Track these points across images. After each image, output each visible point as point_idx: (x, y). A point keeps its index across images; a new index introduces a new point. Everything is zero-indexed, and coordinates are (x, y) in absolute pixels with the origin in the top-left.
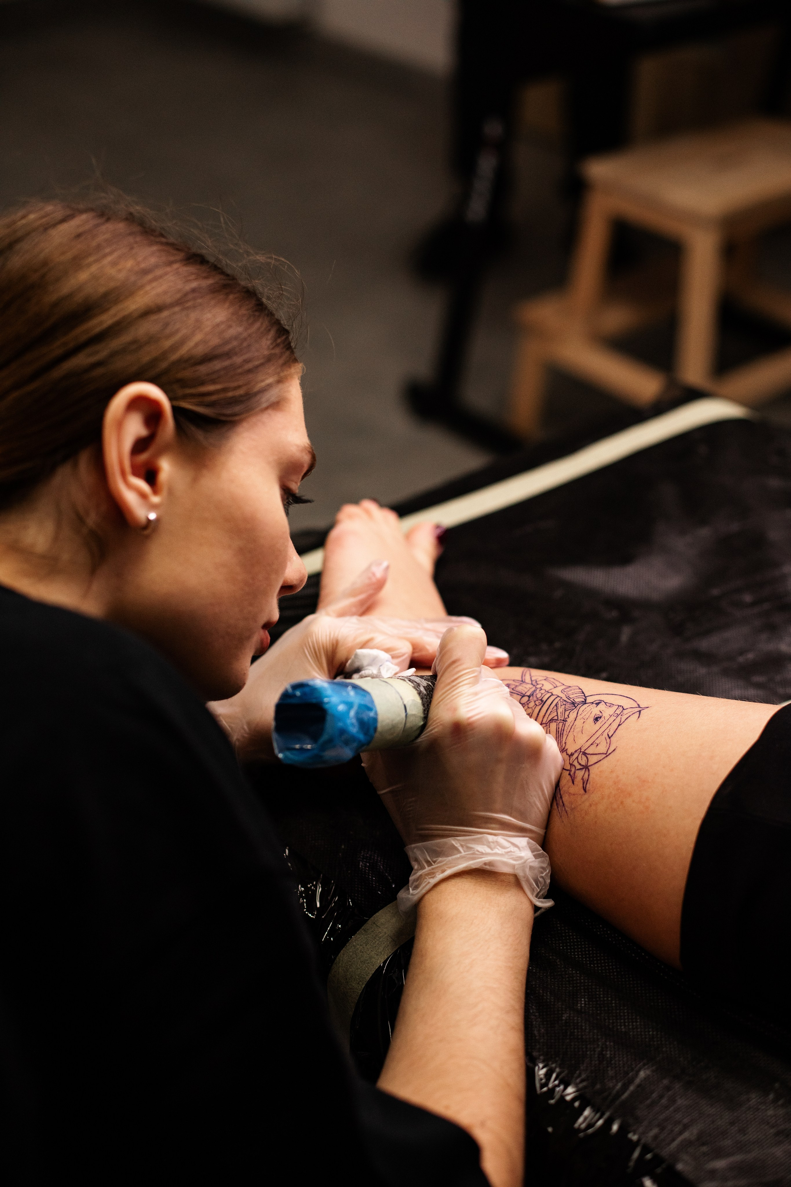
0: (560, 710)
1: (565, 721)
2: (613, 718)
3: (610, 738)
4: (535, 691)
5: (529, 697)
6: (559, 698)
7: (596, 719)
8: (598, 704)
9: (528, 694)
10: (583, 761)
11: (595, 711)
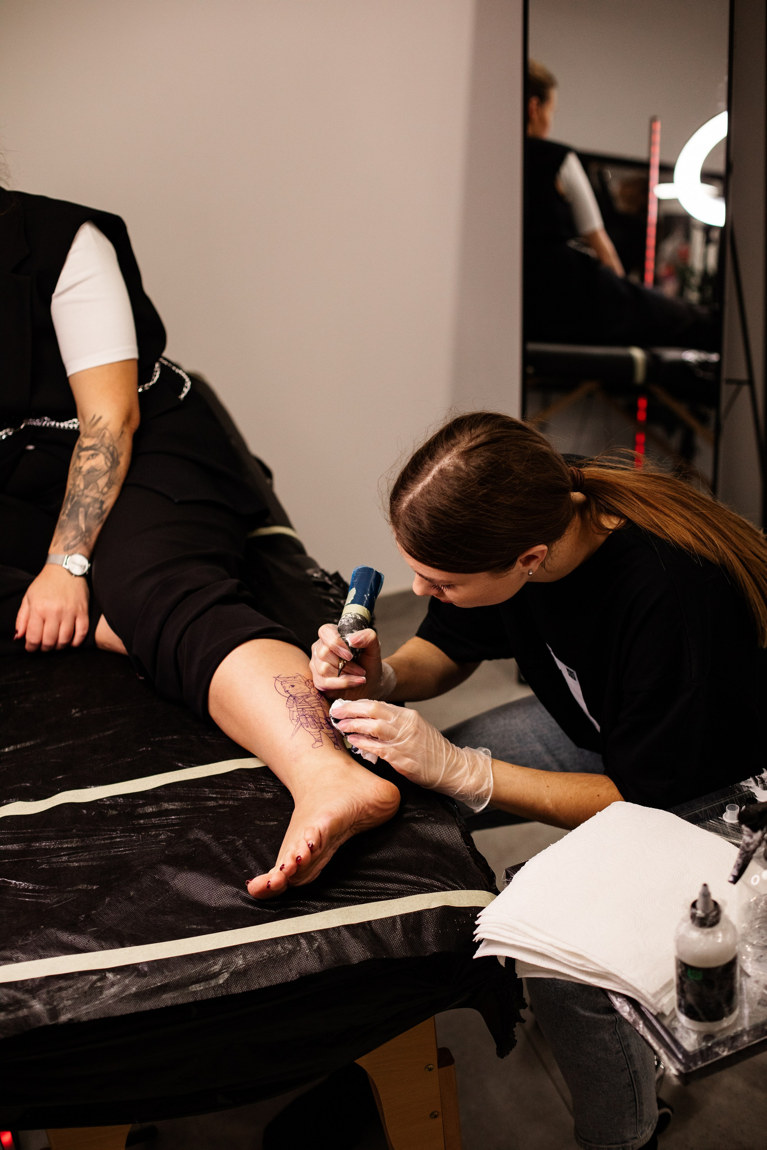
0: (300, 701)
1: (302, 697)
2: (288, 682)
3: (295, 677)
4: (301, 716)
5: (305, 715)
6: (297, 705)
7: (293, 686)
8: (287, 691)
9: (304, 717)
10: (307, 682)
11: (291, 690)
